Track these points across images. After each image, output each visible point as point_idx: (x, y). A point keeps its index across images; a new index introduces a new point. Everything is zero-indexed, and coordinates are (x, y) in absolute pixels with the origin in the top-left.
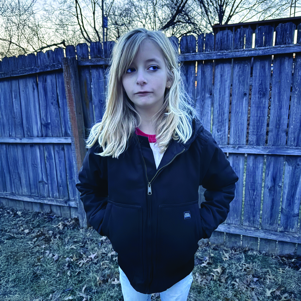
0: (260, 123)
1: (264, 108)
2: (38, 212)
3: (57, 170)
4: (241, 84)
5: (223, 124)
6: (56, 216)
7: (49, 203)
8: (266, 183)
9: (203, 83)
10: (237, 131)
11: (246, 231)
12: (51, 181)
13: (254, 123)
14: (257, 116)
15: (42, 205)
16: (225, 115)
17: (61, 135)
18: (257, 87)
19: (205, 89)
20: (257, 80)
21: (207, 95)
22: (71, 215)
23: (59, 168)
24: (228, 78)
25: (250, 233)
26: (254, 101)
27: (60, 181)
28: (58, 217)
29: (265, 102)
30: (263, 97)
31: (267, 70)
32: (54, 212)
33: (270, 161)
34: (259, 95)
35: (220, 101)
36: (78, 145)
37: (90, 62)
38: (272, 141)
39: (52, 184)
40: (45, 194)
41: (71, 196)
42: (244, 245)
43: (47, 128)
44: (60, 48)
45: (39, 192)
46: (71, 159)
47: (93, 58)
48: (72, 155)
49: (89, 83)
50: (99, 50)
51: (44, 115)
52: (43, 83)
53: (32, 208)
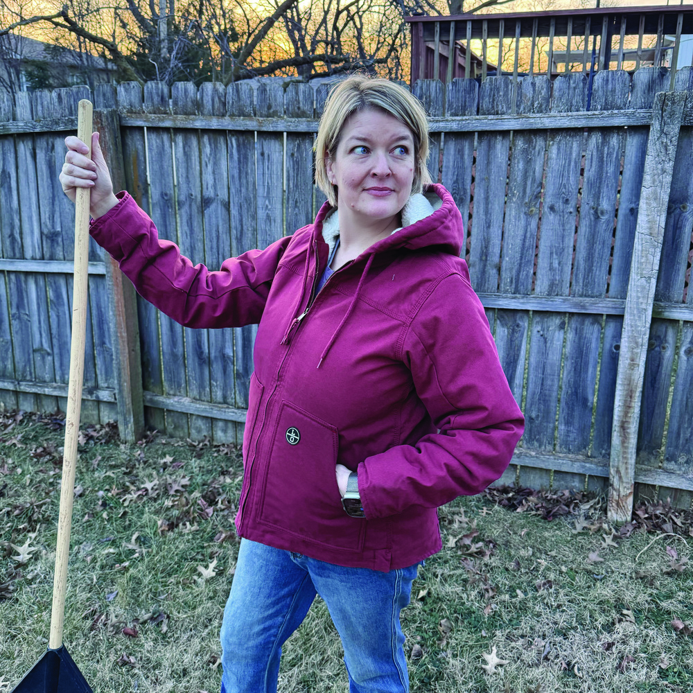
2: (30, 413)
15: (38, 398)
22: (101, 419)
32: (64, 412)
36: (121, 279)
37: (144, 121)
39: (61, 355)
40: (47, 376)
41: (102, 379)
43: (52, 241)
44: (84, 88)
45: (33, 371)
46: (103, 305)
47: (150, 113)
48: (106, 298)
49: (142, 159)
50: (162, 98)
51: (47, 215)
52: (46, 152)
53: (17, 404)
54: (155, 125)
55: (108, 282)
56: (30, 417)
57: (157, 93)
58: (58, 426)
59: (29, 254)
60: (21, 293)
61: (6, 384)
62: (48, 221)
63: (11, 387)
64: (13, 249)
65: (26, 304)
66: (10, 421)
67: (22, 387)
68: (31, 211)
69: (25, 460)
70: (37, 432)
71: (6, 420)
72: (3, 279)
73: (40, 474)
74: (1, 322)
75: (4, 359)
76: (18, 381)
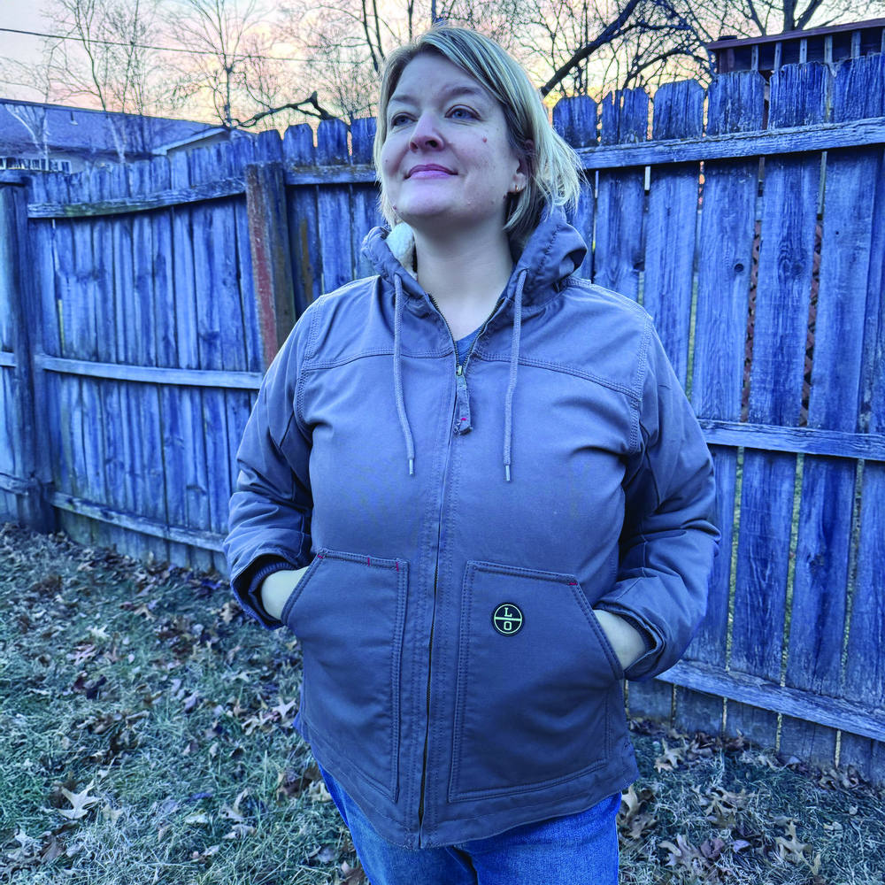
0: (783, 357)
1: (796, 309)
2: (181, 569)
4: (726, 237)
6: (222, 584)
7: (209, 546)
8: (803, 544)
9: (611, 234)
10: (712, 375)
11: (736, 688)
12: (217, 487)
13: (765, 355)
14: (775, 334)
15: (190, 550)
16: (678, 327)
17: (244, 368)
18: (776, 247)
19: (620, 249)
20: (776, 224)
21: (626, 267)
24: (688, 219)
25: (750, 693)
26: (765, 287)
29: (800, 293)
30: (794, 278)
31: (805, 195)
32: (219, 572)
33: (814, 475)
34: (781, 271)
35: (663, 287)
37: (315, 176)
38: (820, 415)
39: (217, 495)
40: (201, 522)
42: (732, 728)
43: (210, 345)
45: (186, 514)
47: (324, 165)
49: (314, 230)
50: (339, 143)
51: (205, 311)
52: (204, 230)
53: (168, 556)
57: (333, 137)
58: (207, 592)
59: (183, 362)
60: (175, 412)
62: (205, 318)
63: (159, 533)
64: (167, 356)
65: (180, 428)
67: (172, 535)
72: (156, 395)
74: (153, 447)
75: (155, 497)
76: (169, 526)
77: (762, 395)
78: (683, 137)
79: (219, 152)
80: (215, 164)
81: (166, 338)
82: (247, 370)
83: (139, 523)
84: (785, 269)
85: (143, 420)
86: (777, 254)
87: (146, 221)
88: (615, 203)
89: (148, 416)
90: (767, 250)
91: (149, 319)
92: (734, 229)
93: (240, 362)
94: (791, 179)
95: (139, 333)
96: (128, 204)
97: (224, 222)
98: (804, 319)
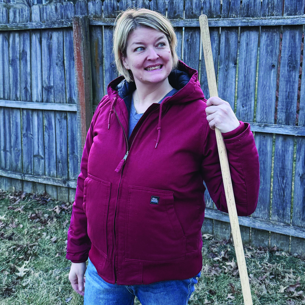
0: (289, 100)
1: (294, 82)
2: (29, 194)
3: (57, 142)
4: (269, 54)
5: (249, 97)
6: (50, 200)
7: (45, 182)
8: (297, 170)
9: (226, 51)
10: (264, 106)
11: (274, 227)
12: (49, 155)
13: (283, 99)
14: (286, 91)
15: (34, 183)
16: (251, 88)
17: (65, 102)
18: (287, 59)
19: (229, 57)
20: (287, 51)
21: (231, 64)
22: (70, 199)
23: (59, 140)
24: (255, 47)
25: (279, 229)
26: (283, 74)
27: (59, 156)
28: (54, 201)
29: (295, 76)
30: (293, 71)
31: (297, 40)
32: (48, 194)
34: (288, 68)
35: (245, 72)
36: (85, 114)
37: (103, 22)
38: (303, 121)
39: (49, 159)
40: (40, 172)
41: (71, 174)
42: (273, 244)
43: (48, 91)
44: (70, 3)
45: (32, 168)
46: (74, 130)
47: (106, 18)
48: (76, 126)
49: (101, 44)
50: (114, 8)
51: (46, 76)
52: (48, 40)
53: (22, 188)
54: (108, 24)
55: (78, 116)
56: (29, 196)
57: (111, 6)
58: (44, 202)
59: (35, 98)
60: (29, 122)
61: (17, 176)
62: (46, 80)
63: (19, 177)
64: (26, 96)
65: (31, 129)
66: (18, 198)
67: (26, 178)
68: (37, 74)
69: (24, 220)
70: (32, 205)
71: (15, 197)
72: (19, 113)
73: (33, 228)
74: (17, 138)
75: (17, 161)
76: (24, 174)
77: (282, 114)
78: (253, 17)
79: (56, 8)
80: (54, 12)
81: (26, 88)
82: (66, 103)
83: (8, 173)
84: (290, 67)
85: (12, 125)
86: (287, 61)
87: (17, 35)
88: (227, 40)
89: (15, 123)
90: (283, 60)
91: (17, 79)
92: (272, 51)
93: (63, 99)
94: (292, 34)
95: (12, 85)
96: (8, 27)
97: (58, 38)
98: (296, 86)
